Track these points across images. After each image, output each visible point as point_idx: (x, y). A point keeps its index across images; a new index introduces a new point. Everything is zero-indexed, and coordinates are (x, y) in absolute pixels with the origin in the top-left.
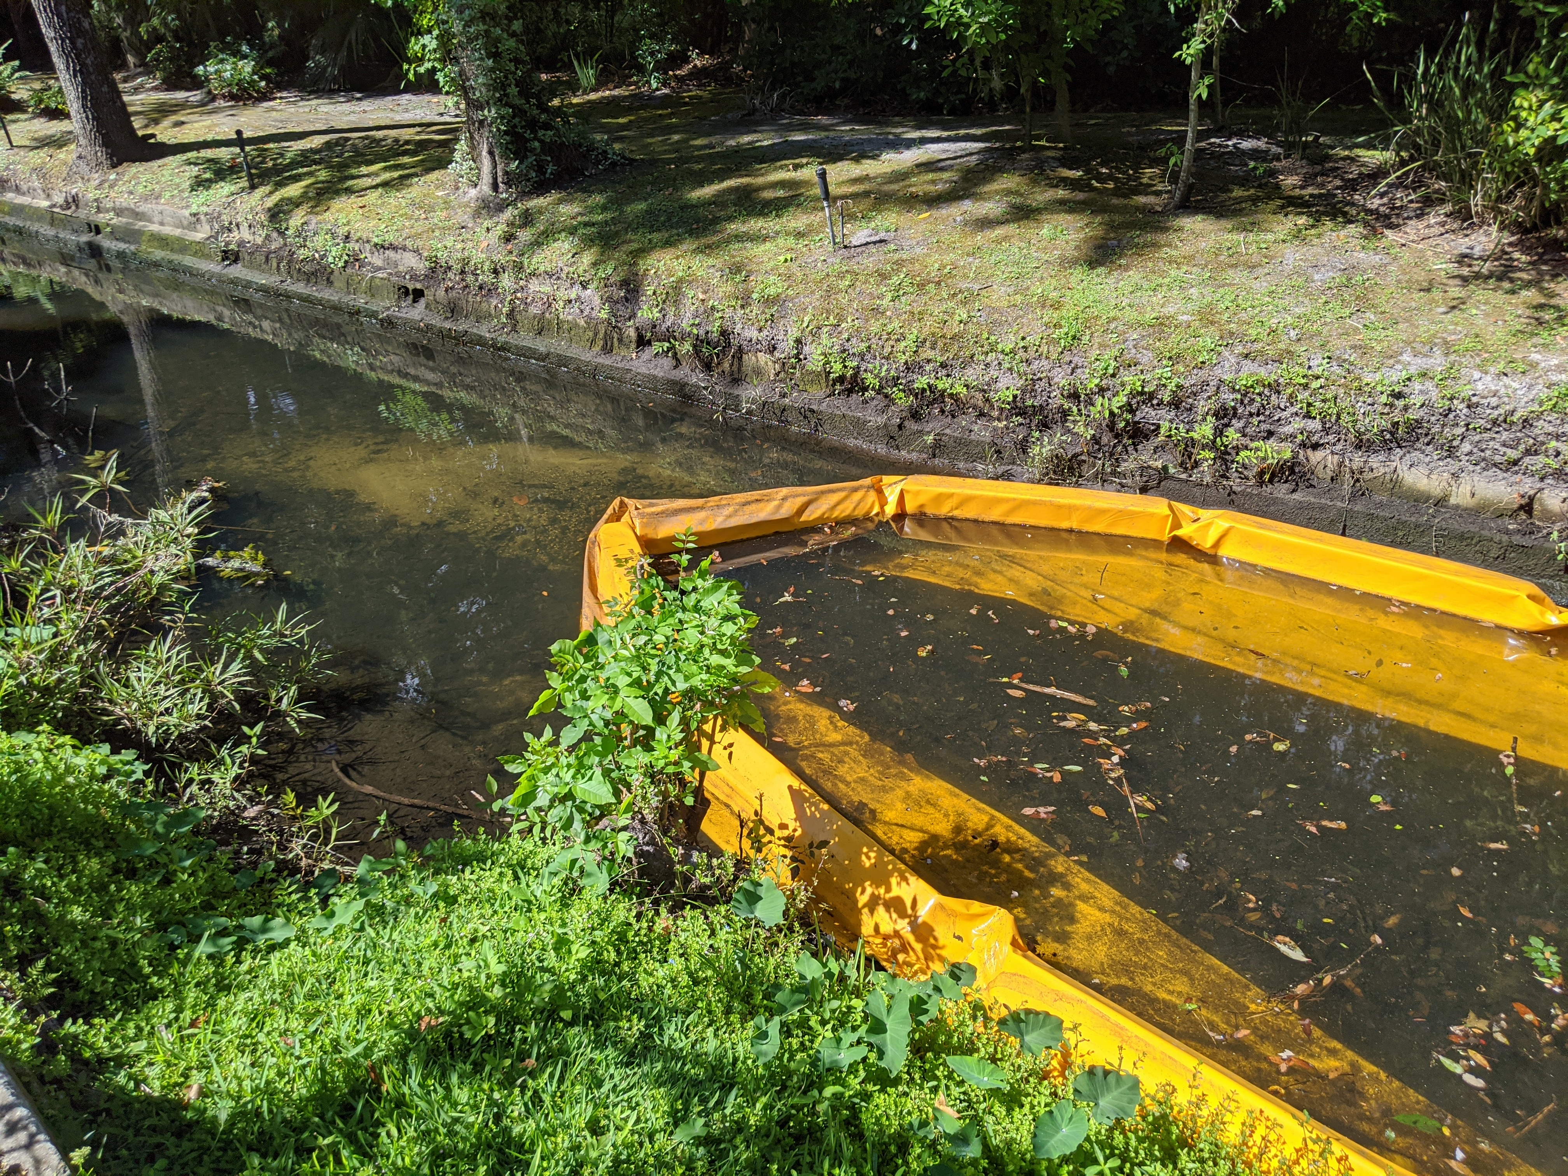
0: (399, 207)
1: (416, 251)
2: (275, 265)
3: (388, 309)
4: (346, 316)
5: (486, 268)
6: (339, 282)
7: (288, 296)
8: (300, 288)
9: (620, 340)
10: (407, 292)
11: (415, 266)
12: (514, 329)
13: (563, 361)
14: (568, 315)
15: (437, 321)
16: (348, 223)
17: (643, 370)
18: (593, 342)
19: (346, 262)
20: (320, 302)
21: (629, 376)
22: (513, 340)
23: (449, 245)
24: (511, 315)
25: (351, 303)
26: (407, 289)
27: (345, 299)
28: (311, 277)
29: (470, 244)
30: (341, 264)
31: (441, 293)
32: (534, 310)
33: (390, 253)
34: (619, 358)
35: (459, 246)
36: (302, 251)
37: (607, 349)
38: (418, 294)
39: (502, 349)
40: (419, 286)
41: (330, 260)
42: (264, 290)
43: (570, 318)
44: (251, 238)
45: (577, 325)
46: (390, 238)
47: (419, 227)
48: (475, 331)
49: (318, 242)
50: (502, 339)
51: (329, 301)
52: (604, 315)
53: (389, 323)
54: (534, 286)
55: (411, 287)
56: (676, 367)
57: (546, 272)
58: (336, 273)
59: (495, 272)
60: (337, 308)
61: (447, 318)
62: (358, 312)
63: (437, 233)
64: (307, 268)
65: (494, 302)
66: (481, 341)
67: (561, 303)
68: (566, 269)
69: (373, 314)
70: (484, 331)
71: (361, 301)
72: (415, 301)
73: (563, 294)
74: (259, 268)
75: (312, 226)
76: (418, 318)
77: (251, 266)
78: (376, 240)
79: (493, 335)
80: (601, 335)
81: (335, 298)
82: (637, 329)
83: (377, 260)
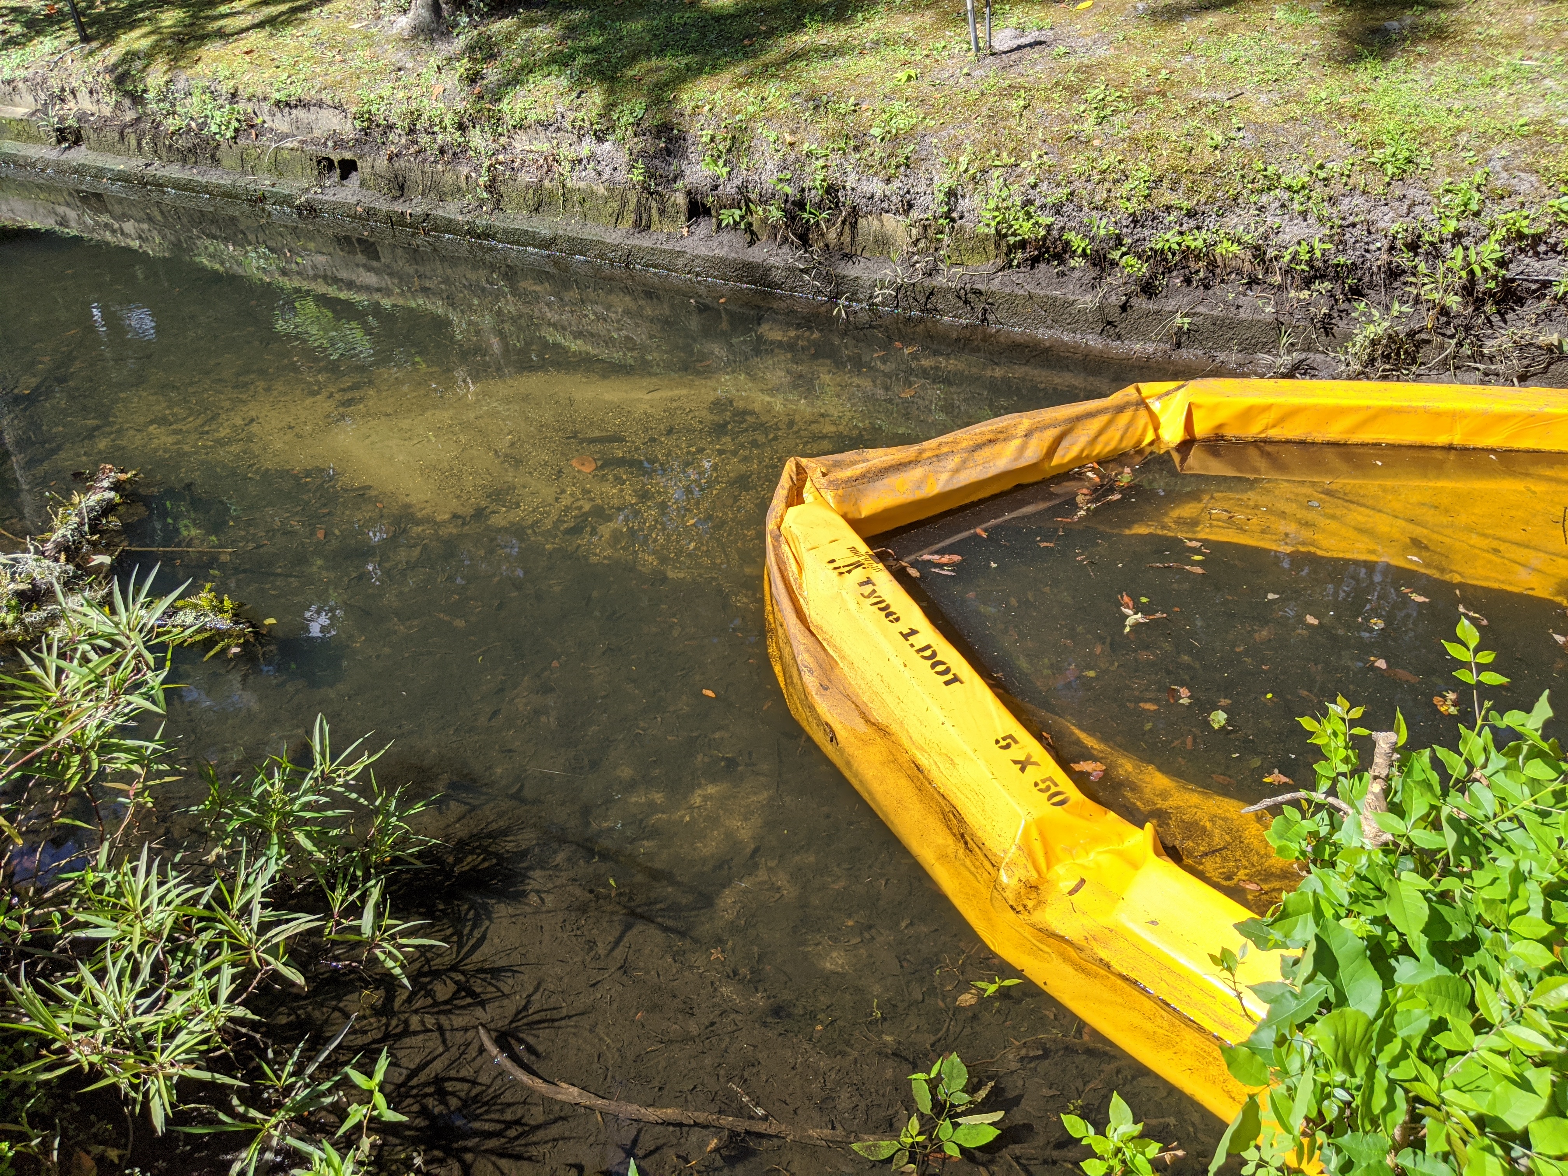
0: (301, 48)
1: (339, 107)
2: (134, 143)
3: (307, 190)
4: (246, 206)
5: (447, 122)
6: (228, 160)
7: (159, 185)
8: (175, 172)
9: (662, 212)
10: (330, 165)
11: (338, 128)
12: (497, 206)
13: (577, 246)
14: (579, 180)
15: (383, 205)
16: (233, 76)
17: (703, 251)
18: (618, 217)
19: (236, 130)
20: (206, 188)
21: (681, 262)
22: (498, 221)
23: (386, 93)
24: (490, 188)
25: (252, 187)
26: (330, 162)
27: (242, 182)
28: (185, 156)
29: (416, 92)
30: (230, 134)
31: (382, 163)
32: (526, 178)
33: (299, 113)
34: (662, 237)
35: (401, 94)
36: (170, 120)
37: (642, 225)
38: (348, 168)
39: (485, 235)
40: (348, 155)
41: (214, 128)
42: (124, 178)
43: (582, 185)
44: (94, 108)
45: (593, 194)
46: (297, 91)
47: (336, 73)
48: (440, 212)
49: (194, 105)
50: (481, 222)
51: (218, 186)
52: (637, 176)
53: (310, 210)
54: (521, 143)
55: (336, 157)
56: (751, 243)
57: (539, 122)
58: (224, 146)
59: (461, 127)
60: (230, 195)
61: (395, 198)
62: (263, 199)
63: (364, 79)
64: (182, 143)
65: (464, 170)
66: (450, 227)
67: (568, 166)
68: (570, 115)
69: (286, 200)
70: (451, 210)
71: (265, 183)
72: (344, 176)
73: (567, 152)
74: (111, 149)
75: (181, 85)
76: (353, 200)
77: (101, 147)
78: (277, 96)
79: (468, 217)
80: (632, 206)
81: (226, 181)
82: (689, 193)
83: (281, 123)
